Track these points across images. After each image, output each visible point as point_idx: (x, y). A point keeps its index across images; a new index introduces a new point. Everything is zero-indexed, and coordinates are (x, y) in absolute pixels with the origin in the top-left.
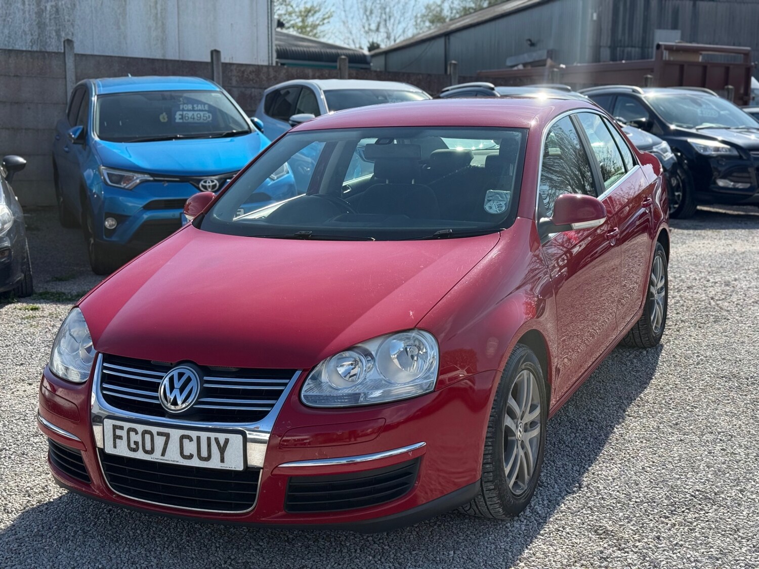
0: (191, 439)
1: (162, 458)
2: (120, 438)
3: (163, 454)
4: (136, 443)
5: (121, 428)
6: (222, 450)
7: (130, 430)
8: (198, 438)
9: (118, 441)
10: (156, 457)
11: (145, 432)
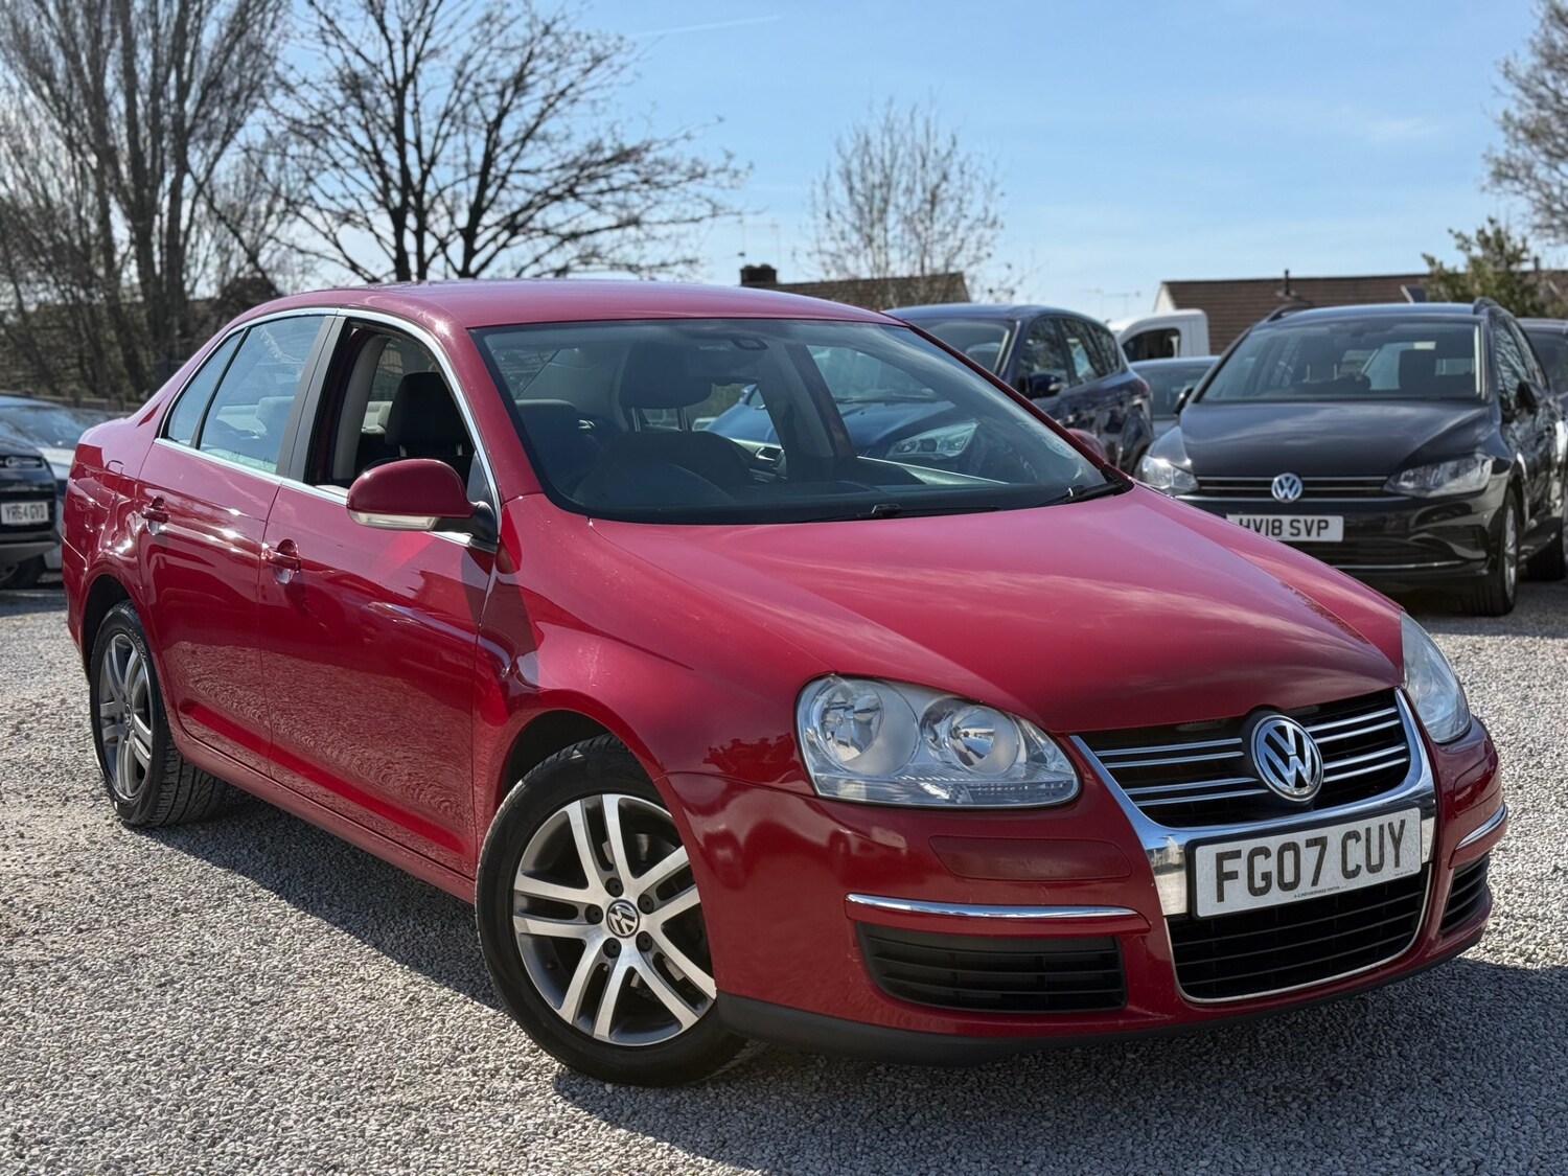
0: (1358, 839)
1: (1314, 889)
2: (1233, 875)
3: (1315, 883)
4: (1266, 876)
5: (1237, 854)
6: (1397, 842)
7: (1254, 853)
8: (1368, 830)
9: (1227, 884)
10: (1305, 892)
11: (1284, 848)
